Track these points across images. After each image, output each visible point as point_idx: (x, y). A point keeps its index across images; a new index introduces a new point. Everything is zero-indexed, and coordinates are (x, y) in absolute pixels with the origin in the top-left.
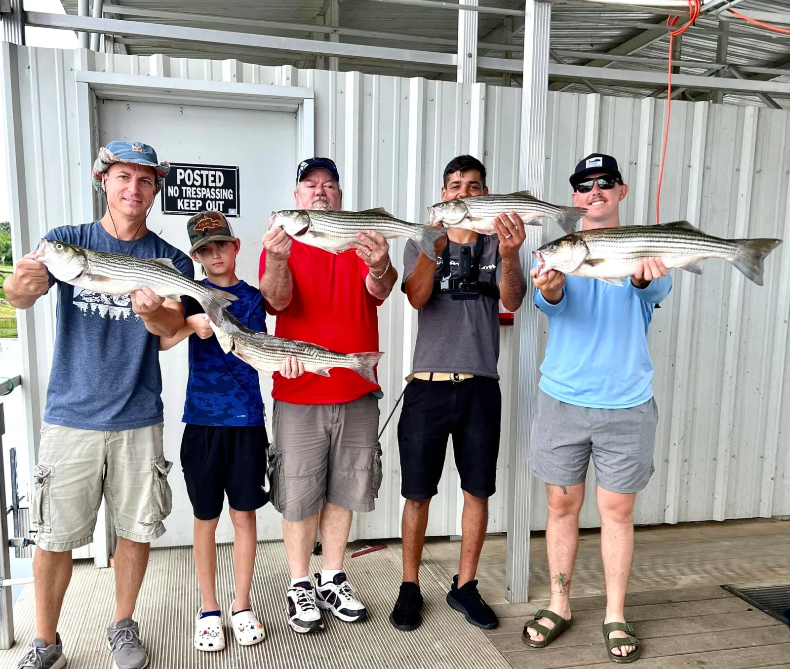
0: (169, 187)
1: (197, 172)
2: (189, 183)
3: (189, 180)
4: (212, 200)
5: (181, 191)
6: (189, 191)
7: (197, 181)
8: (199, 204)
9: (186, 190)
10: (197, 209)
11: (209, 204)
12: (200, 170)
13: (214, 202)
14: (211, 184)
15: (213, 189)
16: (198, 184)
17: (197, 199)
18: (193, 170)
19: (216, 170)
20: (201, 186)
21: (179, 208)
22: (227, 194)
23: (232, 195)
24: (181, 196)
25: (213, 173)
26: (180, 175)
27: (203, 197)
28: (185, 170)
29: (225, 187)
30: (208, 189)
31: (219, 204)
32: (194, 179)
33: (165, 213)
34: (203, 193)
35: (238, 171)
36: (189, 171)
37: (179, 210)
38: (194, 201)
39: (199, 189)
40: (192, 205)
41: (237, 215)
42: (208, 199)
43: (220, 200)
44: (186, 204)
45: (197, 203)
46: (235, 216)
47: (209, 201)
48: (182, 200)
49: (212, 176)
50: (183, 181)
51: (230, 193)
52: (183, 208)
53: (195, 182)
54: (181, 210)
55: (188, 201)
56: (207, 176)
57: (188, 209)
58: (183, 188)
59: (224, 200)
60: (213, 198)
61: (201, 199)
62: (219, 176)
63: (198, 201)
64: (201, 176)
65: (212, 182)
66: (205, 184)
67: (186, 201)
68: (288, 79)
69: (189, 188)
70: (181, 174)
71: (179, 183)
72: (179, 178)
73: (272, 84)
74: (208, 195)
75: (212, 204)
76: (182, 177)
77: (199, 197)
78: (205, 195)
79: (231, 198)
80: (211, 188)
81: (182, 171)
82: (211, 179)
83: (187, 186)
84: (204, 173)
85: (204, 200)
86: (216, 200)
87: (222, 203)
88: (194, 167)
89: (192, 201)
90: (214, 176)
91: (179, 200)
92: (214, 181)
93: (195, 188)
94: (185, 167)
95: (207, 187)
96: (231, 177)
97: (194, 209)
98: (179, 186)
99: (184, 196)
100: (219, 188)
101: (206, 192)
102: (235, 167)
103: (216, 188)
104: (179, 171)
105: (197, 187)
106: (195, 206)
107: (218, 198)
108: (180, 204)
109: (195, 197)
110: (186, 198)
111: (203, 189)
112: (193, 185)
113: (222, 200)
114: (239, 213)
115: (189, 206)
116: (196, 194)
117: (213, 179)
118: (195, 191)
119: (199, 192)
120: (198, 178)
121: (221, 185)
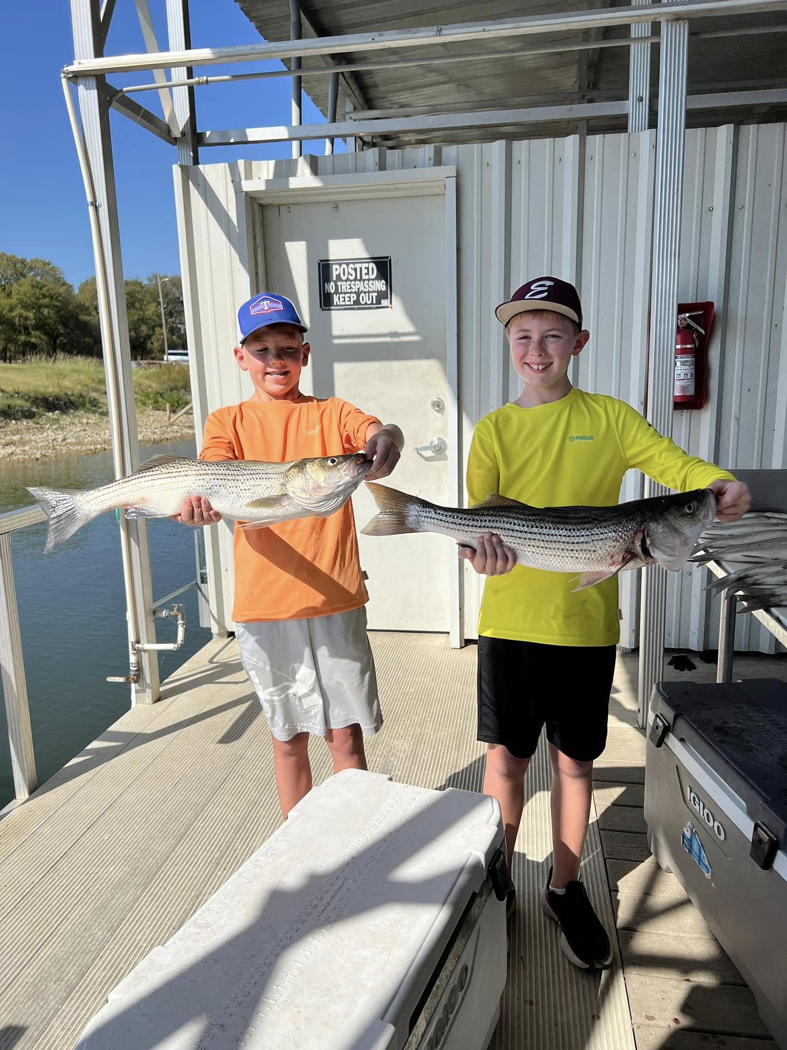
0: (326, 284)
1: (352, 266)
2: (344, 278)
3: (344, 275)
4: (365, 293)
5: (337, 287)
6: (344, 286)
7: (351, 275)
8: (354, 297)
9: (341, 285)
10: (352, 303)
11: (363, 297)
12: (354, 263)
13: (367, 294)
14: (364, 277)
15: (366, 282)
16: (352, 278)
17: (351, 293)
18: (348, 264)
19: (369, 262)
20: (356, 279)
21: (335, 304)
22: (380, 285)
23: (384, 286)
24: (337, 292)
25: (366, 265)
27: (357, 291)
28: (340, 265)
29: (378, 278)
30: (362, 282)
31: (372, 297)
32: (349, 273)
33: (323, 310)
34: (357, 287)
35: (390, 260)
36: (344, 266)
37: (335, 306)
38: (349, 295)
39: (353, 282)
40: (347, 299)
41: (390, 306)
42: (362, 292)
43: (373, 292)
44: (342, 299)
45: (352, 298)
46: (387, 307)
47: (363, 294)
48: (338, 295)
49: (366, 268)
50: (338, 276)
51: (383, 284)
52: (338, 304)
53: (350, 276)
54: (337, 305)
55: (343, 295)
56: (361, 268)
57: (344, 303)
58: (339, 283)
59: (377, 291)
60: (367, 290)
61: (355, 292)
62: (373, 268)
63: (352, 295)
64: (355, 270)
65: (366, 274)
66: (359, 277)
67: (342, 296)
68: (430, 159)
69: (345, 283)
70: (336, 269)
71: (334, 278)
72: (335, 273)
73: (415, 167)
74: (362, 288)
75: (366, 297)
76: (337, 273)
77: (353, 291)
78: (359, 289)
79: (384, 289)
80: (364, 280)
81: (337, 266)
82: (364, 271)
83: (342, 281)
84: (358, 266)
85: (358, 294)
86: (369, 292)
87: (375, 294)
88: (347, 262)
89: (347, 295)
90: (367, 268)
91: (335, 296)
92: (368, 274)
93: (349, 283)
94: (340, 262)
95: (361, 279)
96: (384, 268)
97: (349, 303)
98: (335, 283)
99: (340, 291)
100: (373, 280)
101: (360, 285)
102: (387, 258)
103: (369, 280)
104: (334, 267)
105: (351, 281)
106: (350, 301)
107: (371, 290)
108: (336, 299)
109: (349, 291)
110: (341, 293)
111: (357, 282)
112: (348, 280)
113: (375, 292)
114: (391, 303)
115: (344, 301)
116: (351, 288)
117: (366, 272)
118: (350, 285)
119: (353, 286)
120: (353, 272)
121: (373, 276)
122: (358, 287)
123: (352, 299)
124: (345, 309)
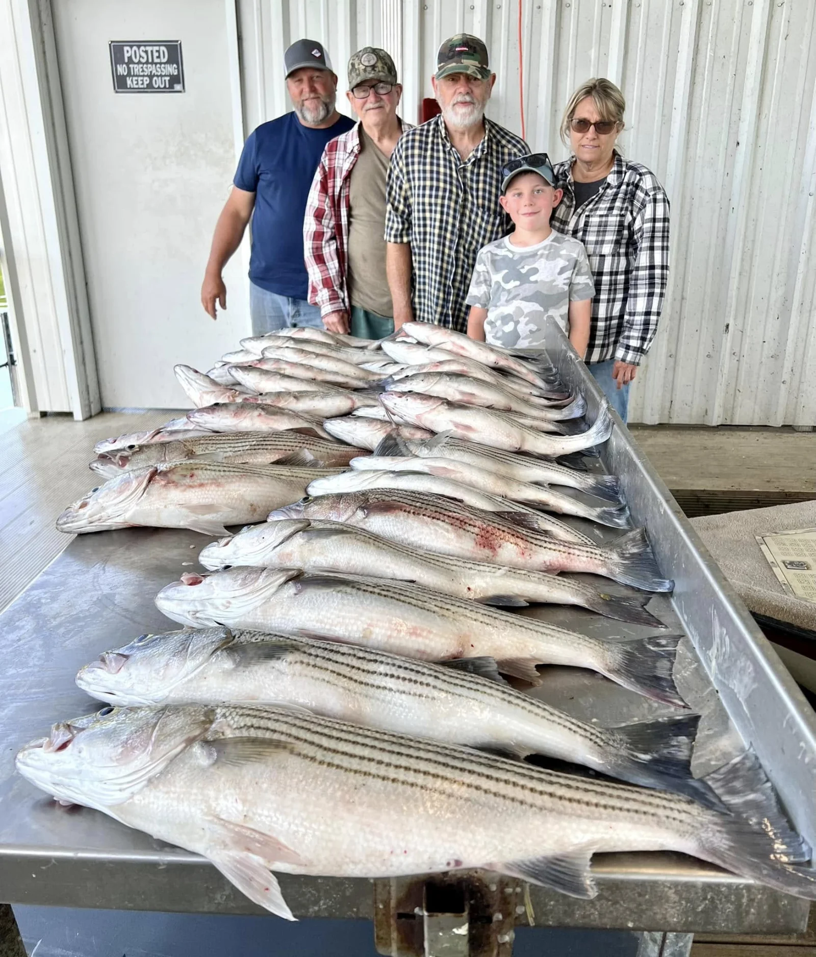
0: (118, 65)
1: (142, 48)
2: (136, 61)
3: (136, 57)
4: (158, 76)
5: (129, 69)
6: (136, 69)
7: (143, 58)
8: (147, 81)
9: (133, 68)
10: (145, 86)
11: (156, 80)
12: (145, 46)
13: (160, 78)
14: (156, 60)
15: (158, 65)
16: (144, 61)
17: (143, 76)
18: (139, 47)
19: (159, 46)
20: (147, 63)
21: (129, 86)
22: (172, 69)
23: (176, 70)
24: (129, 75)
25: (157, 48)
26: (128, 52)
27: (149, 74)
28: (131, 47)
29: (170, 62)
30: (154, 65)
31: (165, 81)
32: (140, 56)
33: (117, 92)
34: (149, 70)
35: (180, 44)
36: (135, 48)
37: (129, 89)
38: (142, 78)
39: (145, 65)
40: (140, 82)
41: (183, 90)
42: (154, 75)
43: (165, 76)
44: (135, 82)
45: (144, 81)
46: (180, 92)
47: (155, 78)
48: (131, 78)
50: (130, 58)
51: (175, 68)
52: (132, 86)
53: (141, 59)
54: (131, 88)
56: (152, 51)
57: (137, 86)
58: (131, 66)
59: (170, 76)
60: (159, 74)
61: (147, 76)
62: (163, 52)
63: (145, 78)
64: (146, 52)
65: (157, 57)
66: (150, 60)
67: (135, 78)
69: (136, 65)
71: (126, 60)
72: (126, 55)
74: (154, 72)
75: (159, 80)
76: (129, 55)
77: (146, 74)
78: (151, 72)
79: (176, 73)
80: (156, 64)
81: (129, 48)
82: (156, 54)
83: (134, 63)
84: (149, 49)
85: (151, 77)
86: (161, 76)
87: (167, 79)
88: (139, 44)
89: (140, 78)
90: (158, 51)
91: (128, 78)
92: (159, 57)
93: (142, 66)
94: (131, 43)
95: (152, 63)
96: (174, 51)
97: (142, 86)
98: (128, 64)
99: (132, 74)
100: (165, 63)
101: (151, 69)
102: (178, 41)
103: (161, 63)
104: (126, 48)
105: (143, 64)
106: (143, 84)
107: (163, 74)
108: (129, 82)
109: (142, 74)
110: (134, 76)
111: (150, 65)
112: (139, 63)
113: (167, 76)
114: (184, 88)
115: (137, 84)
116: (143, 71)
117: (158, 55)
118: (142, 68)
119: (145, 69)
120: (143, 55)
121: (165, 60)
123: (146, 83)
124: (139, 92)
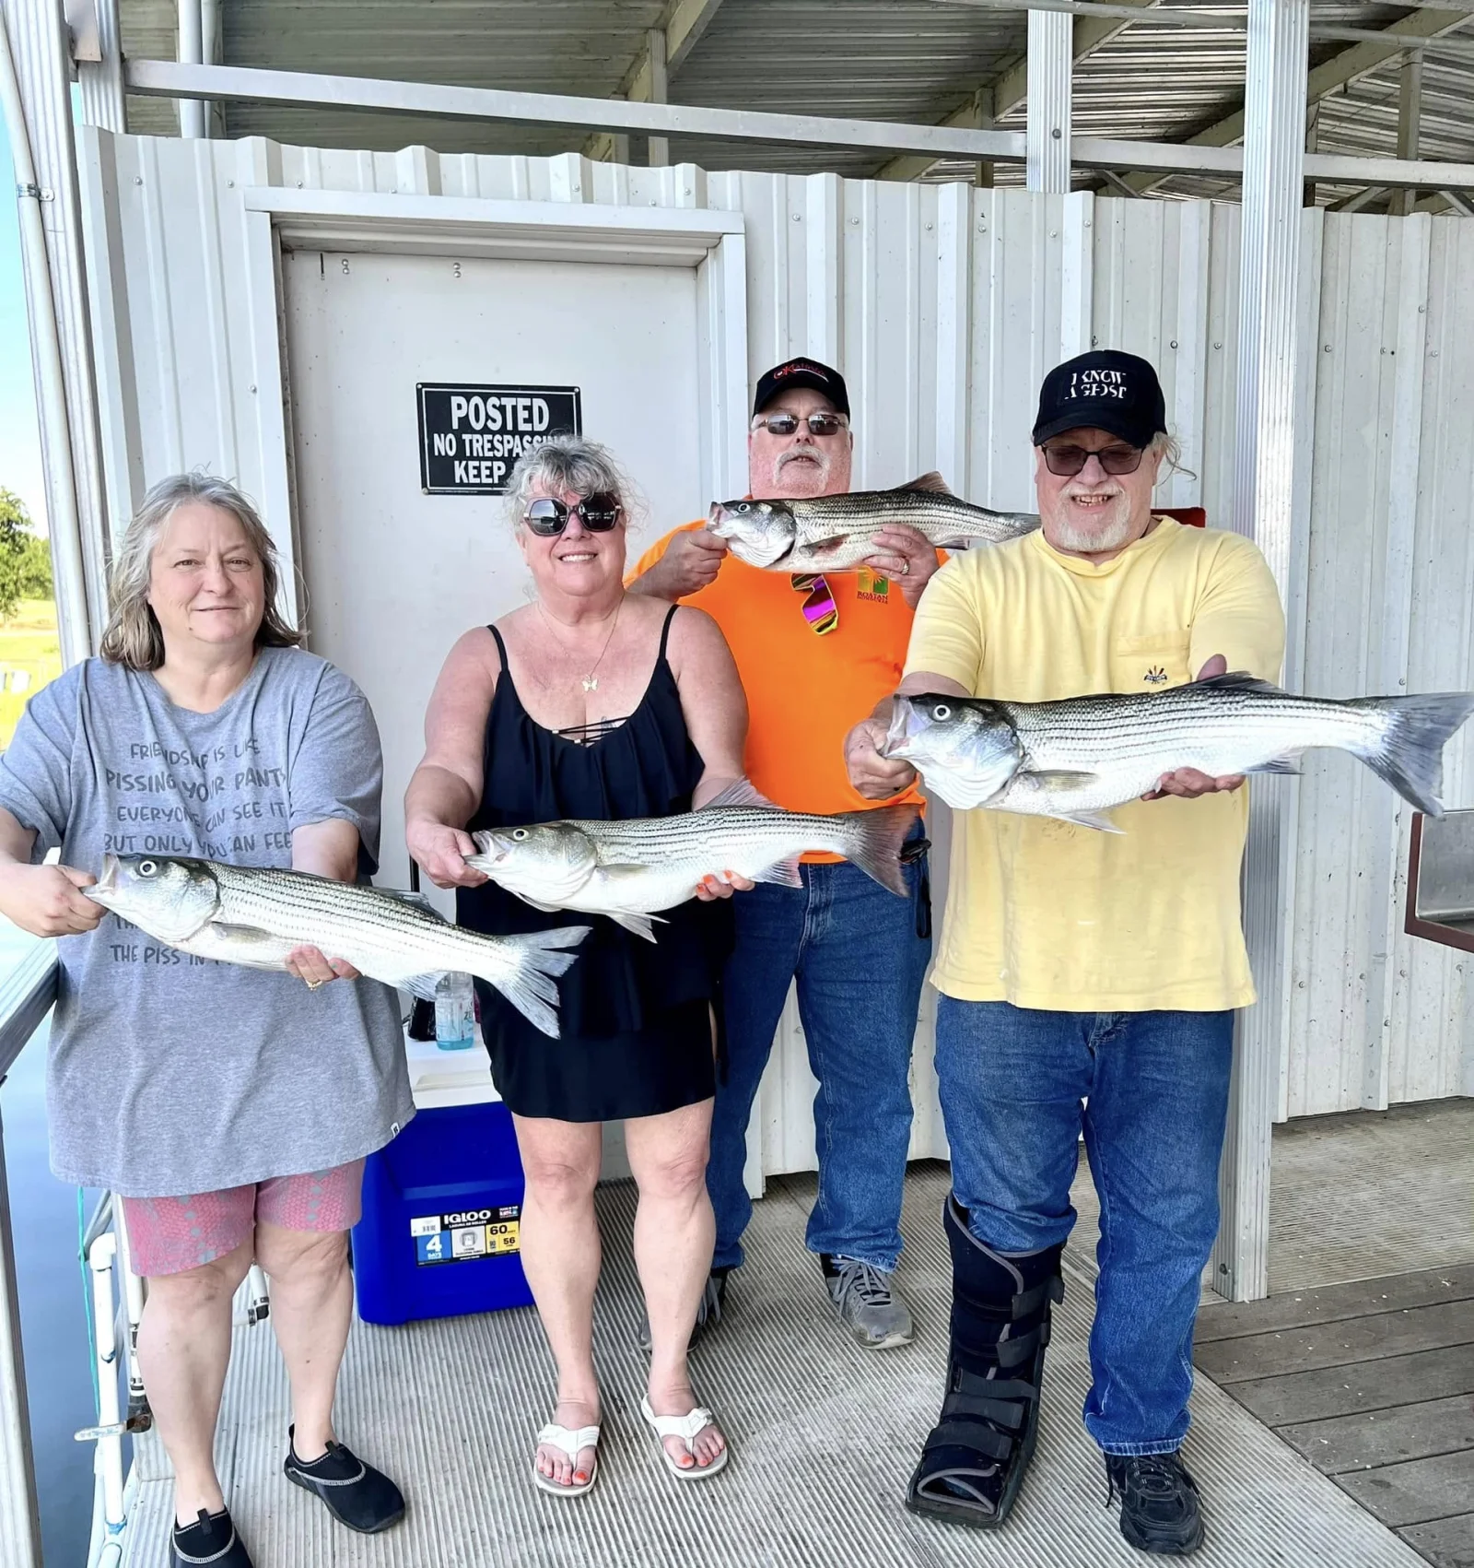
0: (436, 436)
1: (494, 400)
2: (478, 427)
3: (477, 420)
5: (461, 443)
6: (478, 444)
7: (494, 421)
8: (499, 469)
9: (471, 441)
10: (496, 481)
12: (499, 396)
14: (523, 427)
15: (527, 438)
16: (495, 427)
17: (494, 459)
18: (485, 398)
19: (532, 397)
20: (503, 431)
21: (458, 481)
24: (460, 455)
25: (527, 402)
26: (459, 409)
27: (506, 455)
28: (468, 397)
30: (517, 437)
32: (488, 417)
33: (429, 493)
34: (508, 447)
35: (578, 395)
36: (476, 400)
37: (457, 485)
38: (489, 464)
39: (498, 437)
40: (485, 472)
44: (472, 472)
45: (495, 468)
48: (464, 463)
49: (525, 408)
50: (464, 421)
52: (465, 481)
53: (490, 424)
54: (462, 484)
55: (476, 463)
56: (514, 408)
57: (477, 481)
58: (466, 437)
61: (502, 459)
62: (540, 408)
63: (496, 464)
64: (502, 409)
65: (526, 421)
66: (510, 427)
67: (472, 464)
68: (689, 193)
69: (479, 437)
70: (459, 407)
71: (455, 426)
72: (456, 414)
73: (654, 205)
74: (517, 450)
76: (462, 413)
77: (499, 455)
78: (510, 451)
80: (522, 434)
81: (462, 400)
82: (522, 414)
83: (474, 432)
84: (508, 403)
88: (486, 391)
89: (484, 464)
90: (529, 408)
91: (457, 463)
92: (529, 420)
93: (490, 437)
94: (467, 391)
95: (515, 432)
96: (563, 410)
97: (490, 481)
98: (458, 434)
99: (468, 454)
100: (541, 434)
101: (512, 443)
102: (571, 389)
103: (532, 434)
104: (455, 400)
105: (494, 433)
106: (491, 476)
108: (459, 471)
109: (491, 454)
110: (472, 458)
111: (507, 437)
112: (485, 430)
115: (478, 476)
116: (493, 448)
117: (527, 416)
118: (491, 442)
119: (497, 445)
120: (496, 414)
121: (543, 427)
122: (510, 446)
123: (497, 473)
124: (480, 493)
